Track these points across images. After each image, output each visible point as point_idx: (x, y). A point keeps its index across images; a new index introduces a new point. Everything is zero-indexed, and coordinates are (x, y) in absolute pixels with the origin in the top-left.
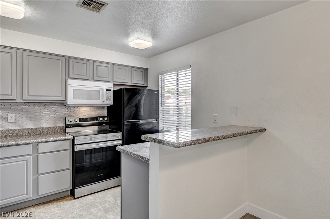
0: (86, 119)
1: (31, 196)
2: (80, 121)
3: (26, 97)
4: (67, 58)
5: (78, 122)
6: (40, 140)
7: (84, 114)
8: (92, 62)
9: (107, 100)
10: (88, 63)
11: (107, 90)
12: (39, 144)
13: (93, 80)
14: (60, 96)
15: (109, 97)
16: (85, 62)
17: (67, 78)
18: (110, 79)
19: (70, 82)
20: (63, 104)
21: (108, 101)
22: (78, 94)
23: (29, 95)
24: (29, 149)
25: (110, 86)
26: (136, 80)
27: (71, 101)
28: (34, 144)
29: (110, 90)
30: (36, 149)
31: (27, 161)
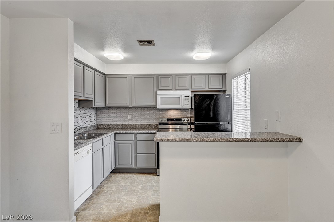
0: (172, 120)
1: (132, 166)
2: (168, 121)
3: (134, 104)
4: (157, 76)
5: (167, 122)
6: (137, 132)
7: (172, 115)
8: (174, 76)
9: (185, 104)
10: (171, 77)
11: (185, 97)
12: (137, 134)
13: (176, 89)
14: (152, 103)
15: (188, 102)
16: (169, 76)
17: (157, 89)
18: (189, 87)
19: (159, 92)
20: (155, 108)
21: (187, 105)
22: (164, 101)
23: (135, 103)
24: (131, 137)
25: (188, 93)
26: (213, 86)
27: (160, 106)
28: (135, 134)
29: (188, 97)
30: (135, 137)
31: (131, 143)
